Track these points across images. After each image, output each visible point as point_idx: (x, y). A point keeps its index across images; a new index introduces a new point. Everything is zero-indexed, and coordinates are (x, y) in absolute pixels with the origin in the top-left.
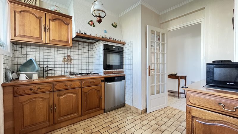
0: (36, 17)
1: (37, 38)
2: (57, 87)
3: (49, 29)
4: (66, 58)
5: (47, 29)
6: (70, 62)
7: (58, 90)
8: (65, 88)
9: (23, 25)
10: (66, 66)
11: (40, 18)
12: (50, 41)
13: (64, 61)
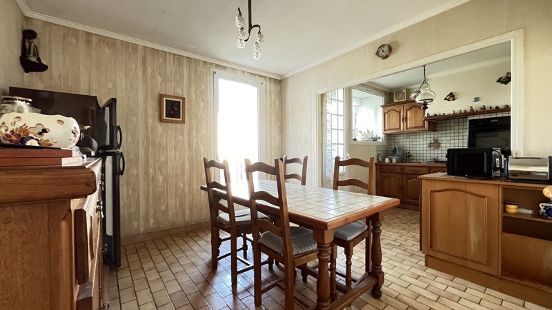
0: (396, 111)
1: (397, 129)
2: (406, 171)
3: (406, 118)
4: (433, 142)
5: (405, 119)
6: (438, 146)
7: (407, 174)
8: (412, 172)
9: (389, 121)
10: (432, 152)
11: (399, 112)
12: (407, 129)
13: (430, 147)
